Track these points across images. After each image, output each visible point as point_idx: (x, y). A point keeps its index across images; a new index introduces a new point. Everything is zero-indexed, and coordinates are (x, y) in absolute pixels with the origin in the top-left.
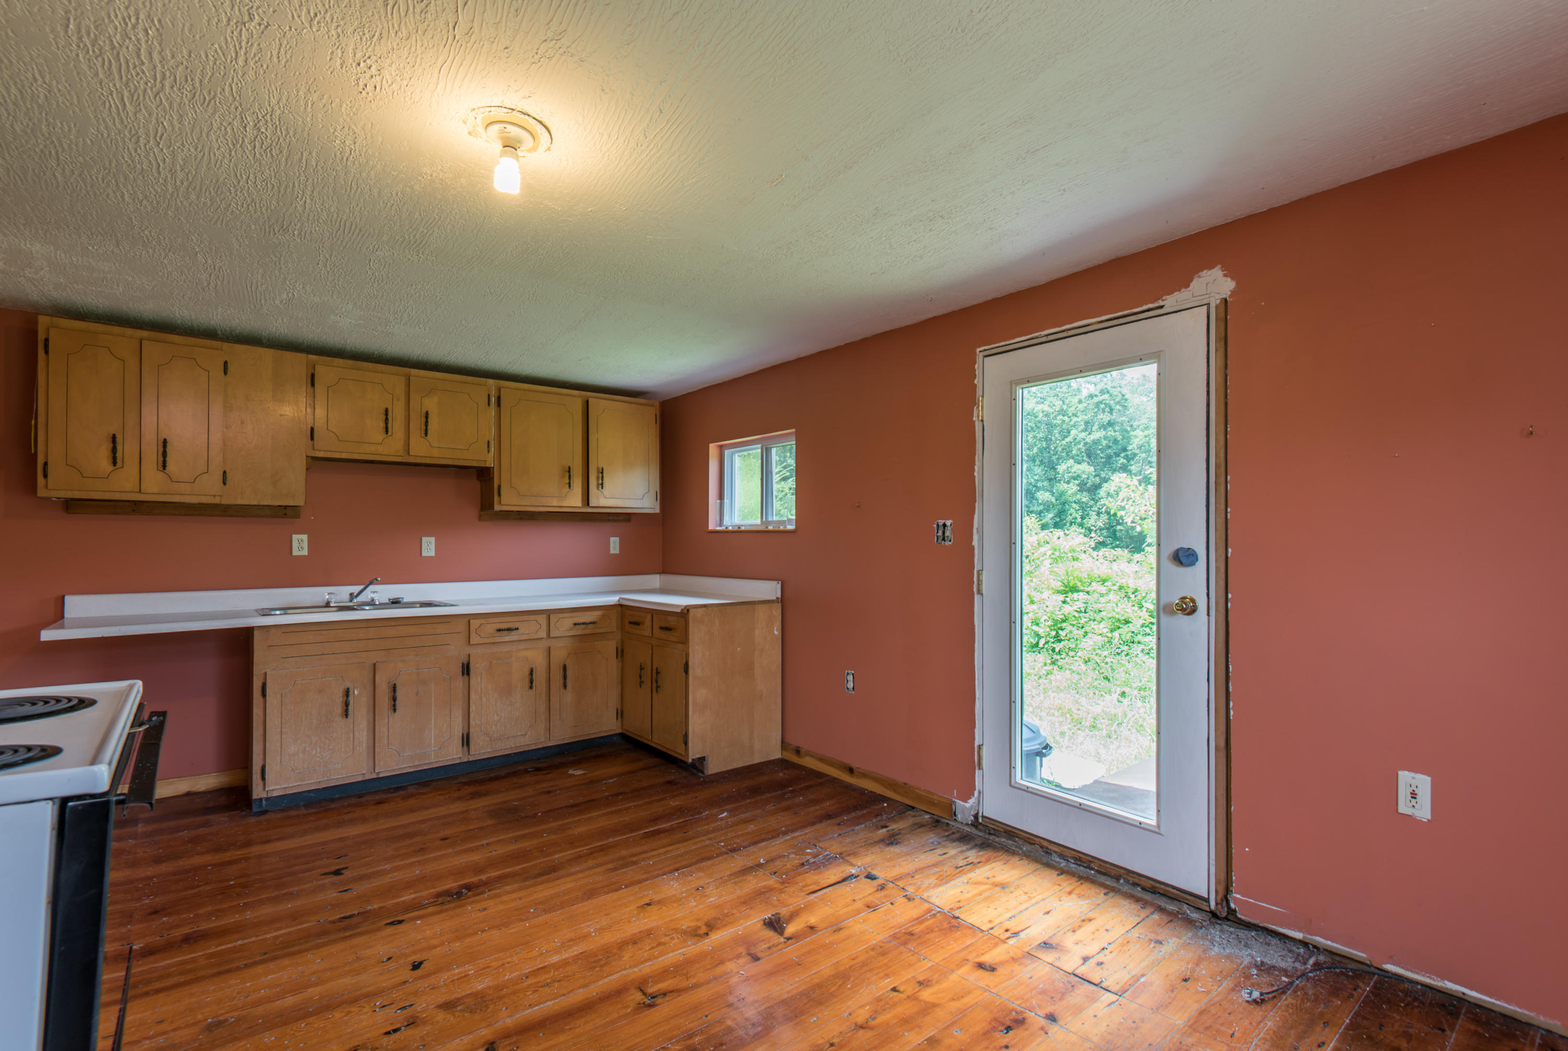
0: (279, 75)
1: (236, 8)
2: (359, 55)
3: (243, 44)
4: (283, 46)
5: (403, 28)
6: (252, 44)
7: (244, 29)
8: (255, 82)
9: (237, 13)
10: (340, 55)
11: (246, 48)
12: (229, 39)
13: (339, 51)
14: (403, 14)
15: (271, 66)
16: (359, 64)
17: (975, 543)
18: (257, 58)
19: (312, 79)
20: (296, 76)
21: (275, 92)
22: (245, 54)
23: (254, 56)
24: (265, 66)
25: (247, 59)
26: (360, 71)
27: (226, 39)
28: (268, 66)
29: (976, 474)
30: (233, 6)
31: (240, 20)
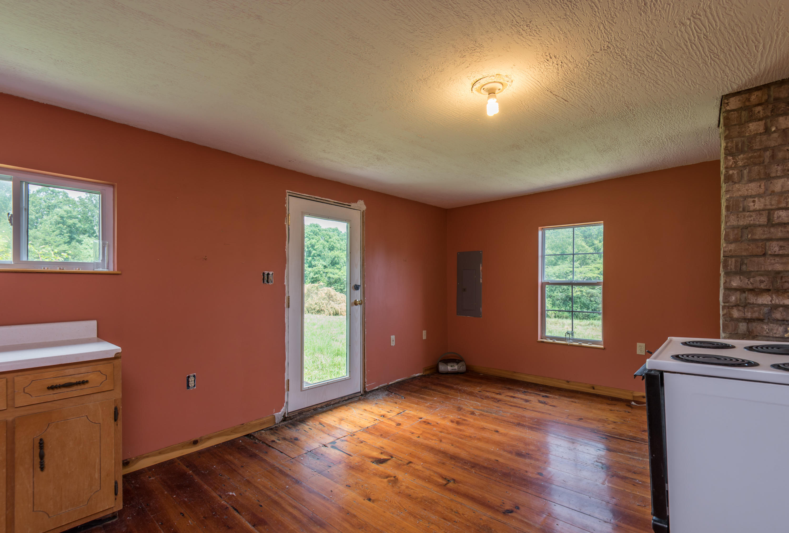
0: (583, 33)
1: (615, 46)
2: (565, 65)
3: (605, 35)
4: (590, 46)
5: (562, 82)
6: (601, 37)
7: (608, 40)
8: (589, 21)
9: (614, 45)
10: (570, 60)
11: (602, 33)
12: (611, 31)
13: (572, 61)
14: (567, 84)
15: (589, 34)
16: (562, 63)
17: (285, 283)
18: (596, 33)
19: (570, 43)
20: (577, 39)
21: (578, 23)
22: (601, 31)
23: (597, 33)
24: (591, 32)
25: (599, 29)
26: (559, 60)
27: (612, 31)
28: (590, 33)
29: (286, 250)
30: (616, 45)
31: (611, 43)
